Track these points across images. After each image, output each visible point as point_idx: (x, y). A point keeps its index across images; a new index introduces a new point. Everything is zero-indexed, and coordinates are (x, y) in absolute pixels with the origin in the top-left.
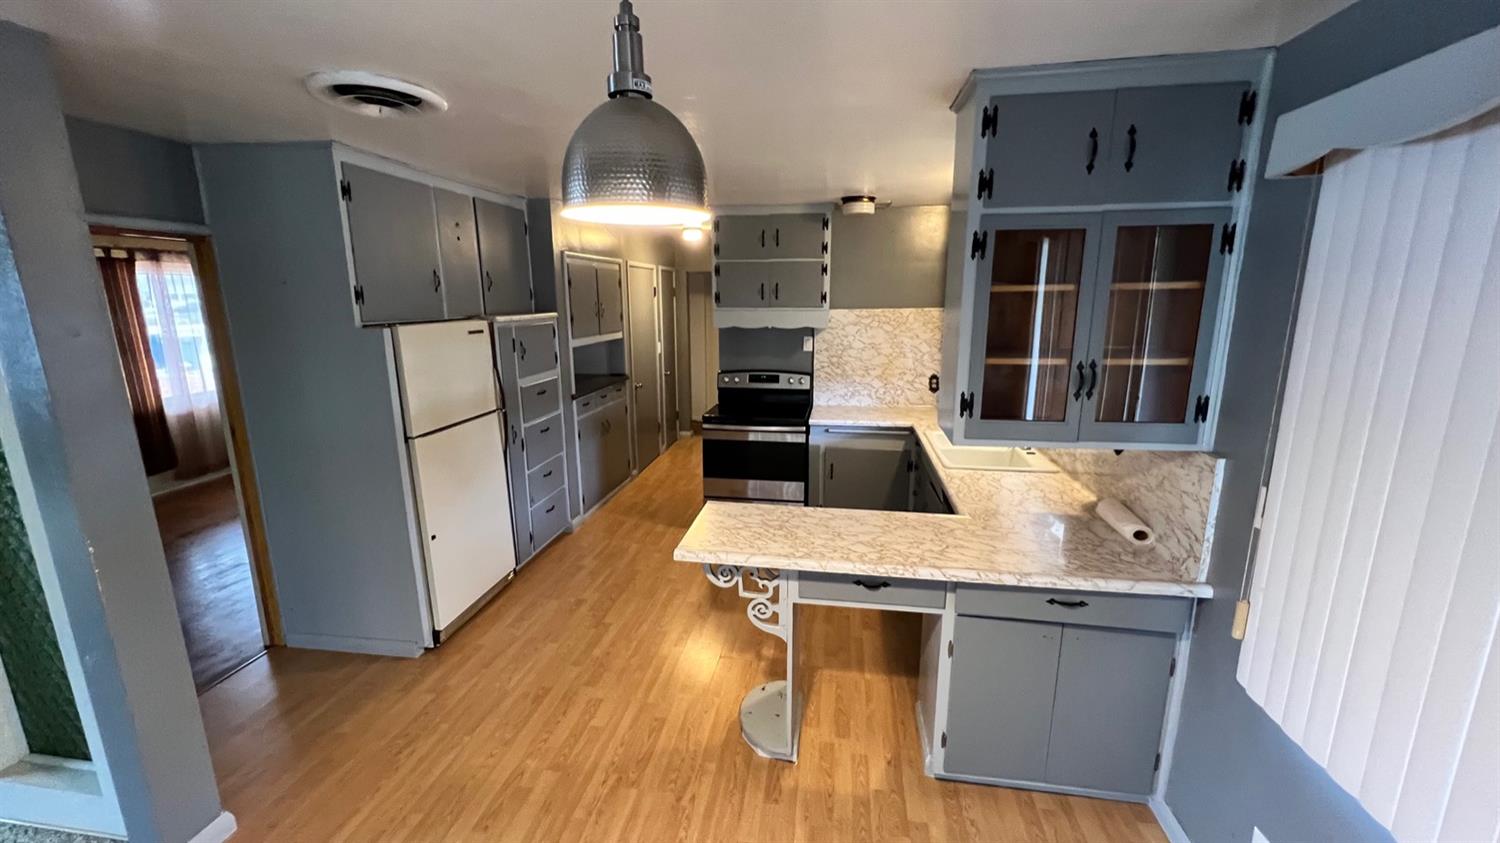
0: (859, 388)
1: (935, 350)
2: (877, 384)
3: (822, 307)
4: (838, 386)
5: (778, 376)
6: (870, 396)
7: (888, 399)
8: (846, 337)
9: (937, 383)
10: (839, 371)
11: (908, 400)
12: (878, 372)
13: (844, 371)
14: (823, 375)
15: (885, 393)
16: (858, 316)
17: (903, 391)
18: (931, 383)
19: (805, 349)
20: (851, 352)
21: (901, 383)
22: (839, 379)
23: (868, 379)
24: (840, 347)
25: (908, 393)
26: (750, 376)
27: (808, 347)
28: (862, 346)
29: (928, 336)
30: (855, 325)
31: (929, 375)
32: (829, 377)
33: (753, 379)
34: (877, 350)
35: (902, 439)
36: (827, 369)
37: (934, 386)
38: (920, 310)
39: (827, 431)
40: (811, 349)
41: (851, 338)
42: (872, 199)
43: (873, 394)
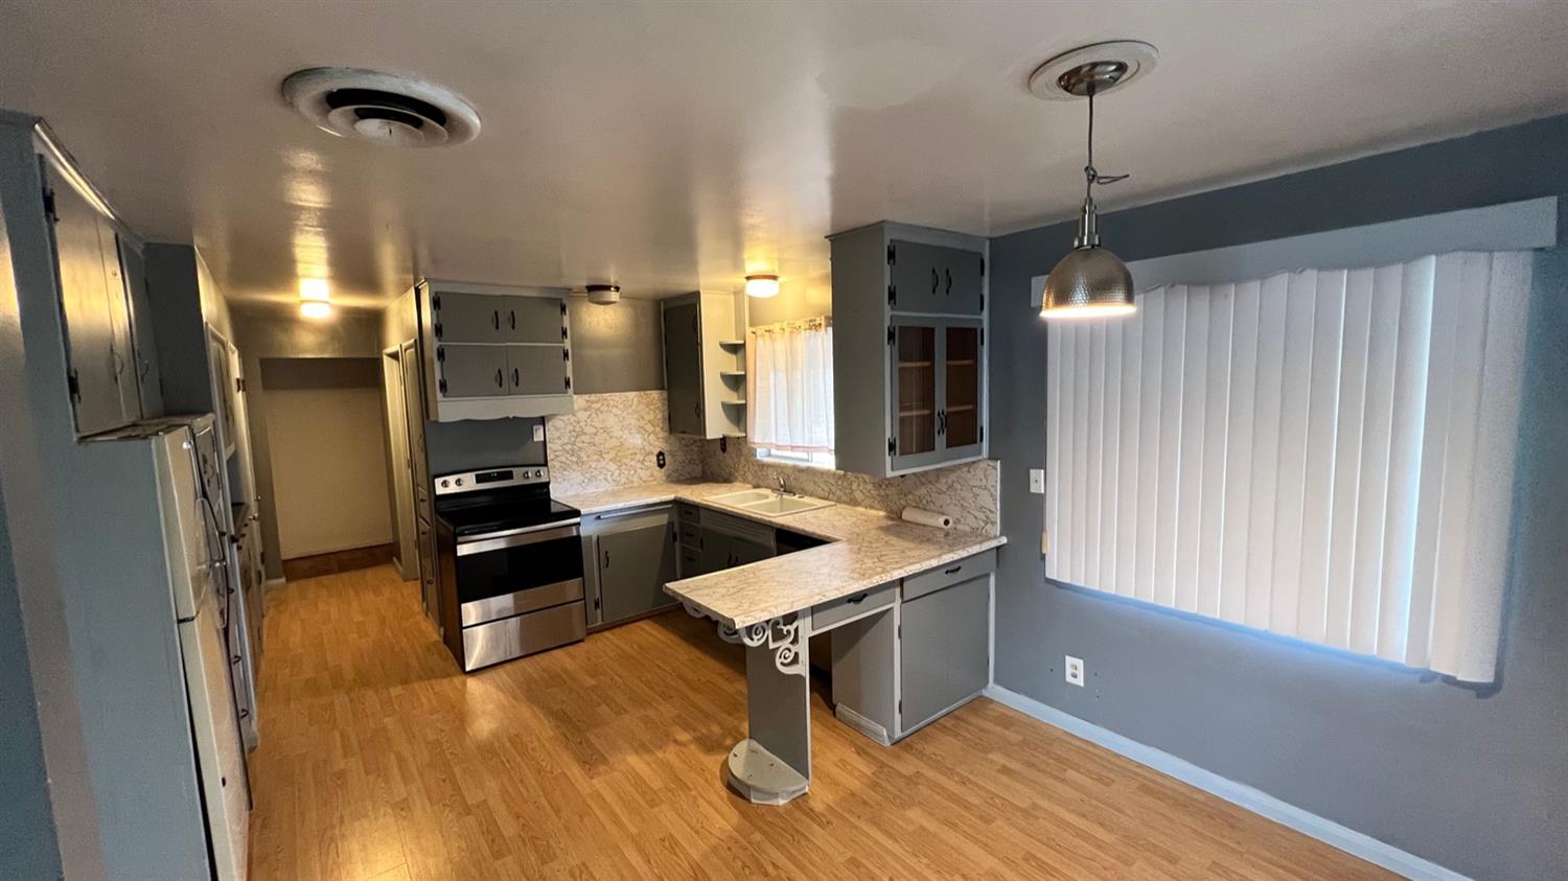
0: (595, 473)
1: (658, 429)
2: (612, 467)
3: (566, 392)
4: (573, 475)
5: (511, 472)
6: (606, 479)
7: (623, 480)
8: (578, 423)
9: (664, 459)
10: (574, 459)
11: (641, 479)
12: (612, 454)
13: (579, 457)
14: (557, 465)
15: (620, 475)
16: (588, 401)
17: (636, 471)
18: (658, 460)
19: (535, 440)
20: (583, 438)
21: (633, 463)
22: (574, 466)
23: (603, 464)
24: (573, 434)
25: (639, 471)
26: (477, 476)
27: (538, 437)
28: (594, 430)
29: (651, 417)
30: (585, 410)
31: (656, 451)
32: (565, 467)
33: (479, 479)
34: (608, 433)
35: (665, 513)
36: (560, 459)
37: (661, 462)
38: (642, 393)
39: (599, 518)
40: (542, 439)
41: (583, 424)
42: (617, 289)
43: (609, 478)
